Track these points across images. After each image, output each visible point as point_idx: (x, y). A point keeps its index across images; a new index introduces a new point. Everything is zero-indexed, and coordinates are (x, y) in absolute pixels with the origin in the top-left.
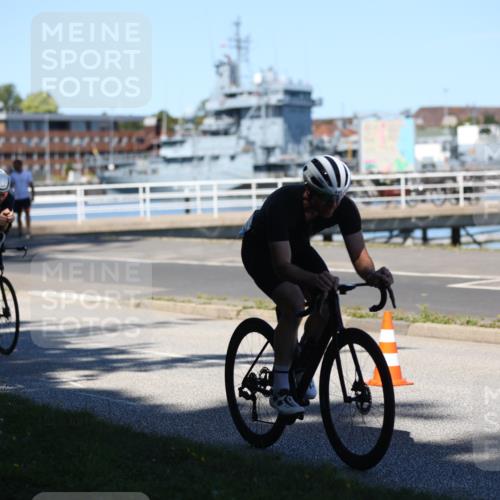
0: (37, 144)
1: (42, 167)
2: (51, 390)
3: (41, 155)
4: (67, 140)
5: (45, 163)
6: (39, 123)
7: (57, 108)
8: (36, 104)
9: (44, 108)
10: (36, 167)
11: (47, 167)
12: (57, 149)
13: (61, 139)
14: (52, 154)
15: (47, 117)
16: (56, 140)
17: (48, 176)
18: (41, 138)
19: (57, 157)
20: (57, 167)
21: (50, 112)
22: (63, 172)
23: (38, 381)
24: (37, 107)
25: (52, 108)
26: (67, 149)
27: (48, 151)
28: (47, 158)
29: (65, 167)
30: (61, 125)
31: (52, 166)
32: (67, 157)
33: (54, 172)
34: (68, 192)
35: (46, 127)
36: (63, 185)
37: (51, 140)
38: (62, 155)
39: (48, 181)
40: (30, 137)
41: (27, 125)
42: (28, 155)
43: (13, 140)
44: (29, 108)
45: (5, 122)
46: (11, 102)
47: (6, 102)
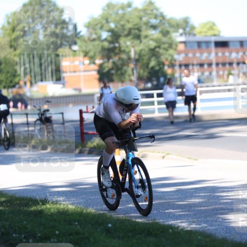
0: (207, 57)
1: (211, 73)
2: (227, 227)
3: (210, 65)
4: (227, 54)
5: (212, 70)
6: (207, 43)
7: (219, 32)
8: (205, 30)
9: (211, 32)
10: (207, 73)
11: (214, 73)
12: (220, 61)
13: (223, 54)
14: (217, 64)
15: (213, 39)
16: (220, 54)
17: (215, 79)
18: (210, 53)
19: (220, 66)
20: (221, 73)
21: (215, 35)
22: (225, 77)
23: (216, 221)
24: (206, 32)
25: (216, 33)
26: (228, 61)
27: (214, 62)
28: (214, 66)
29: (226, 73)
30: (222, 44)
31: (218, 72)
32: (227, 66)
33: (219, 76)
34: (229, 90)
35: (213, 45)
36: (226, 85)
37: (217, 54)
38: (224, 64)
39: (215, 83)
40: (202, 54)
41: (199, 44)
42: (201, 65)
43: (190, 55)
44: (200, 32)
45: (184, 43)
46: (188, 29)
47: (184, 29)
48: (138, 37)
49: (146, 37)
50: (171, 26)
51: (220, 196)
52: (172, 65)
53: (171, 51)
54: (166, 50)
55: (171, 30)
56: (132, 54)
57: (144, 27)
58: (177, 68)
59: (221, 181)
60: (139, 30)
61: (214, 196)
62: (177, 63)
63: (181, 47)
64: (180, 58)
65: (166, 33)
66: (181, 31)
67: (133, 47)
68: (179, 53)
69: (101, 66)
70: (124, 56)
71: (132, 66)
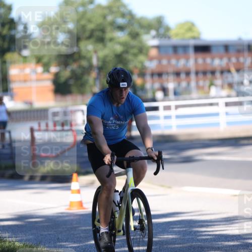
0: (184, 65)
1: (189, 84)
3: (188, 73)
4: (209, 61)
5: (191, 80)
6: (185, 48)
7: (199, 34)
8: (182, 31)
9: (189, 35)
10: (184, 84)
11: (193, 84)
12: (201, 68)
13: (204, 60)
14: (197, 73)
15: (192, 42)
16: (200, 61)
17: (194, 90)
18: (187, 59)
19: (201, 75)
20: (201, 83)
21: (194, 38)
22: (206, 88)
25: (195, 34)
26: (209, 68)
27: (193, 69)
28: (193, 76)
29: (207, 83)
30: (203, 49)
31: (197, 82)
32: (209, 75)
33: (199, 88)
34: (211, 105)
35: (191, 51)
36: (207, 98)
37: (196, 61)
38: (205, 73)
39: (194, 96)
40: (178, 59)
41: (175, 48)
42: (178, 74)
43: (165, 62)
44: (177, 35)
45: (158, 47)
46: (162, 31)
47: (157, 30)
48: (101, 40)
49: (111, 40)
50: (142, 26)
51: (198, 232)
52: (142, 74)
53: (142, 58)
54: (135, 55)
55: (141, 31)
56: (95, 62)
57: (108, 29)
58: (148, 78)
59: (199, 213)
60: (103, 31)
61: (191, 232)
62: (149, 72)
63: (154, 52)
64: (152, 65)
65: (135, 36)
66: (153, 33)
67: (96, 52)
68: (151, 59)
69: (57, 75)
70: (84, 63)
71: (94, 74)
